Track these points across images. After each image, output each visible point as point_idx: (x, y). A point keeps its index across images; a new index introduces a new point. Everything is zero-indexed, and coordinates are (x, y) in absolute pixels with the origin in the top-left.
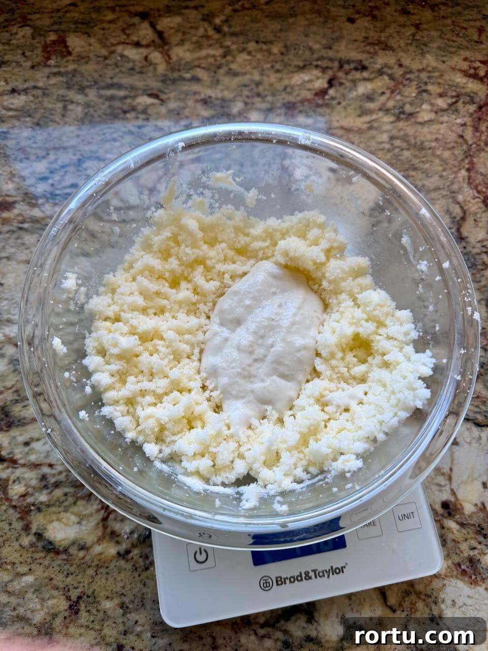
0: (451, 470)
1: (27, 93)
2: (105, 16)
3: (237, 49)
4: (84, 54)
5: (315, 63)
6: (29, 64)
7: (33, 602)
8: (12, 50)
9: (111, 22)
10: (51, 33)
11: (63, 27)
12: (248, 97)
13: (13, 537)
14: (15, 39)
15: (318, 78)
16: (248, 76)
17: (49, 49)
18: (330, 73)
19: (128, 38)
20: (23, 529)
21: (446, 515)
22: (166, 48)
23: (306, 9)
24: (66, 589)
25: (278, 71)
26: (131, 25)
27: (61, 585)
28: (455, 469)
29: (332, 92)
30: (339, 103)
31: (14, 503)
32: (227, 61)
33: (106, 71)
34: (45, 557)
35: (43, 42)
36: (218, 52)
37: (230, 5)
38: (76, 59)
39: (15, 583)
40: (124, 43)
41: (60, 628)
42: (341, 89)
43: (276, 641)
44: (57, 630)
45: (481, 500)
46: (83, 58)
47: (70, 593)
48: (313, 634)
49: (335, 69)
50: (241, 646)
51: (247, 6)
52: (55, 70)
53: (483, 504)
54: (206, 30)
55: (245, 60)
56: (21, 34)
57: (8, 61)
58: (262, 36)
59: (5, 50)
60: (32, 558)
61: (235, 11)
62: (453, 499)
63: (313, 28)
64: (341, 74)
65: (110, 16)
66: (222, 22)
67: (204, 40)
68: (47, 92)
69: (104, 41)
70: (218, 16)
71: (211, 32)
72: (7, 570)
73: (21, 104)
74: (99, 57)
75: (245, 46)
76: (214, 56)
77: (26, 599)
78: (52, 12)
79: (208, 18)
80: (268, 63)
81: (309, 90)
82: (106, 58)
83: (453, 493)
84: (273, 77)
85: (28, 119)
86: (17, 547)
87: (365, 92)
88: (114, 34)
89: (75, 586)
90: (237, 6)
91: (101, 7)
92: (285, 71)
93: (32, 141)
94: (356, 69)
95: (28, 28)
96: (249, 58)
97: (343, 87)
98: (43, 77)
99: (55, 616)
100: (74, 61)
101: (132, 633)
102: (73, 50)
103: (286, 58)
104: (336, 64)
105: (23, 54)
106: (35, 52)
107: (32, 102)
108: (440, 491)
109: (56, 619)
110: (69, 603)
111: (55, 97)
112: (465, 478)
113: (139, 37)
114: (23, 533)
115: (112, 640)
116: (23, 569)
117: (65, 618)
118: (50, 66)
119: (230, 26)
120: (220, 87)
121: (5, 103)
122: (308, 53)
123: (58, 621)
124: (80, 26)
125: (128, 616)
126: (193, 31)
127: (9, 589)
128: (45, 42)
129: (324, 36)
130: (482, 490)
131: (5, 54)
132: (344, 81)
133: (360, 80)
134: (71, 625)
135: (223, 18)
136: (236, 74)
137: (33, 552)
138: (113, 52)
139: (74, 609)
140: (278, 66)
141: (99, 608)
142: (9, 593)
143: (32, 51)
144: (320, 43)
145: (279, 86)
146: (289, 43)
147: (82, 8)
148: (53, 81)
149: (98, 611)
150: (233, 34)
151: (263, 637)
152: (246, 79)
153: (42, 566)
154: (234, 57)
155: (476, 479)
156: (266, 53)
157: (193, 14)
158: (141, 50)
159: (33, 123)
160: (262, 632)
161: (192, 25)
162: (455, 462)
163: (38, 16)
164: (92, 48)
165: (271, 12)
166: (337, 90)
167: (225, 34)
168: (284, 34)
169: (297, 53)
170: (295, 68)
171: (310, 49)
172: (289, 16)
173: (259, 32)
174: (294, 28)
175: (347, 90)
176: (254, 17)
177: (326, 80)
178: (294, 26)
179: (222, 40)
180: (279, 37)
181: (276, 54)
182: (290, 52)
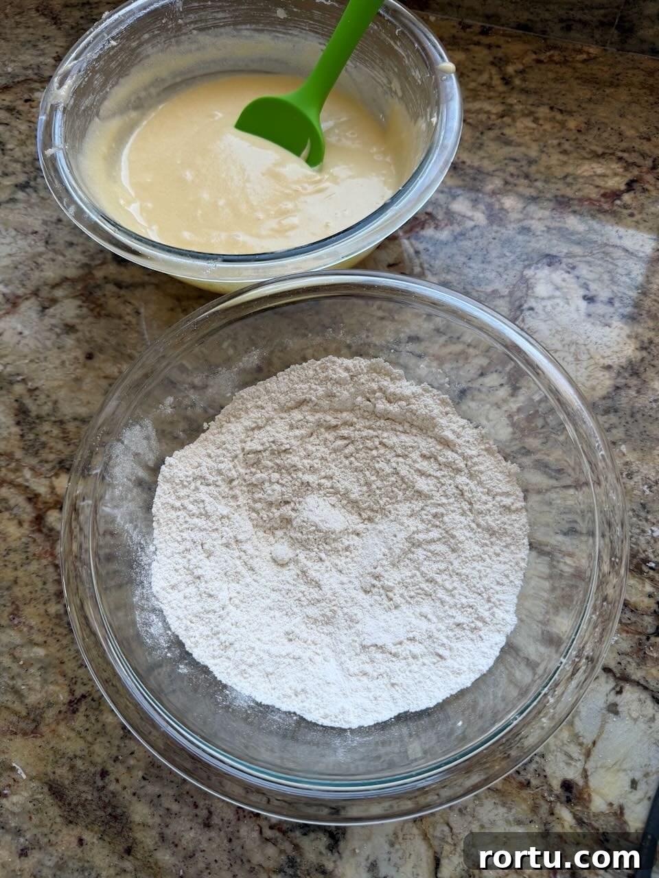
0: (594, 743)
3: (522, 111)
5: (620, 154)
7: (34, 679)
12: (512, 175)
13: (42, 598)
15: (616, 174)
16: (523, 149)
18: (636, 172)
20: (55, 594)
21: (564, 799)
23: (635, 80)
24: (73, 681)
25: (565, 152)
27: (70, 674)
28: (599, 745)
29: (627, 198)
30: (632, 215)
31: (57, 562)
32: (503, 122)
34: (66, 635)
36: (496, 109)
37: (535, 53)
39: (25, 650)
41: (51, 720)
42: (642, 198)
43: (282, 852)
44: (47, 722)
45: (621, 801)
47: (76, 687)
48: (329, 866)
49: (644, 169)
50: (238, 838)
51: (556, 58)
53: (621, 808)
54: (491, 78)
55: (527, 127)
60: (52, 630)
61: (539, 61)
62: (581, 782)
63: (635, 108)
64: (649, 178)
66: (516, 72)
67: (485, 89)
71: (497, 81)
72: (21, 631)
75: (533, 109)
76: (488, 112)
77: (28, 672)
79: (499, 63)
80: (556, 138)
81: (597, 187)
83: (585, 774)
84: (555, 158)
86: (42, 612)
89: (85, 681)
90: (542, 57)
92: (575, 154)
96: (534, 125)
97: (647, 195)
99: (50, 705)
101: (123, 762)
103: (581, 138)
104: (649, 163)
108: (568, 764)
109: (51, 709)
110: (70, 698)
112: (610, 762)
114: (54, 599)
115: (99, 760)
116: (39, 638)
117: (60, 712)
119: (524, 80)
120: (482, 153)
122: (615, 138)
123: (51, 713)
125: (127, 741)
126: (474, 75)
127: (15, 654)
129: (646, 122)
130: (628, 788)
132: (650, 188)
134: (63, 723)
135: (520, 67)
136: (508, 143)
137: (56, 624)
139: (73, 705)
140: (566, 146)
141: (100, 718)
142: (15, 659)
144: (637, 130)
145: (559, 172)
146: (593, 121)
149: (97, 720)
150: (525, 91)
151: (267, 840)
152: (517, 152)
153: (59, 643)
154: (514, 120)
155: (625, 770)
156: (557, 125)
160: (268, 833)
161: (475, 67)
162: (604, 736)
165: (585, 74)
166: (636, 197)
167: (513, 89)
168: (592, 106)
169: (600, 135)
170: (589, 153)
171: (620, 134)
172: (608, 84)
173: (559, 96)
174: (609, 102)
175: (650, 200)
176: (560, 75)
177: (626, 180)
178: (610, 99)
179: (507, 95)
180: (583, 109)
181: (571, 130)
182: (591, 132)
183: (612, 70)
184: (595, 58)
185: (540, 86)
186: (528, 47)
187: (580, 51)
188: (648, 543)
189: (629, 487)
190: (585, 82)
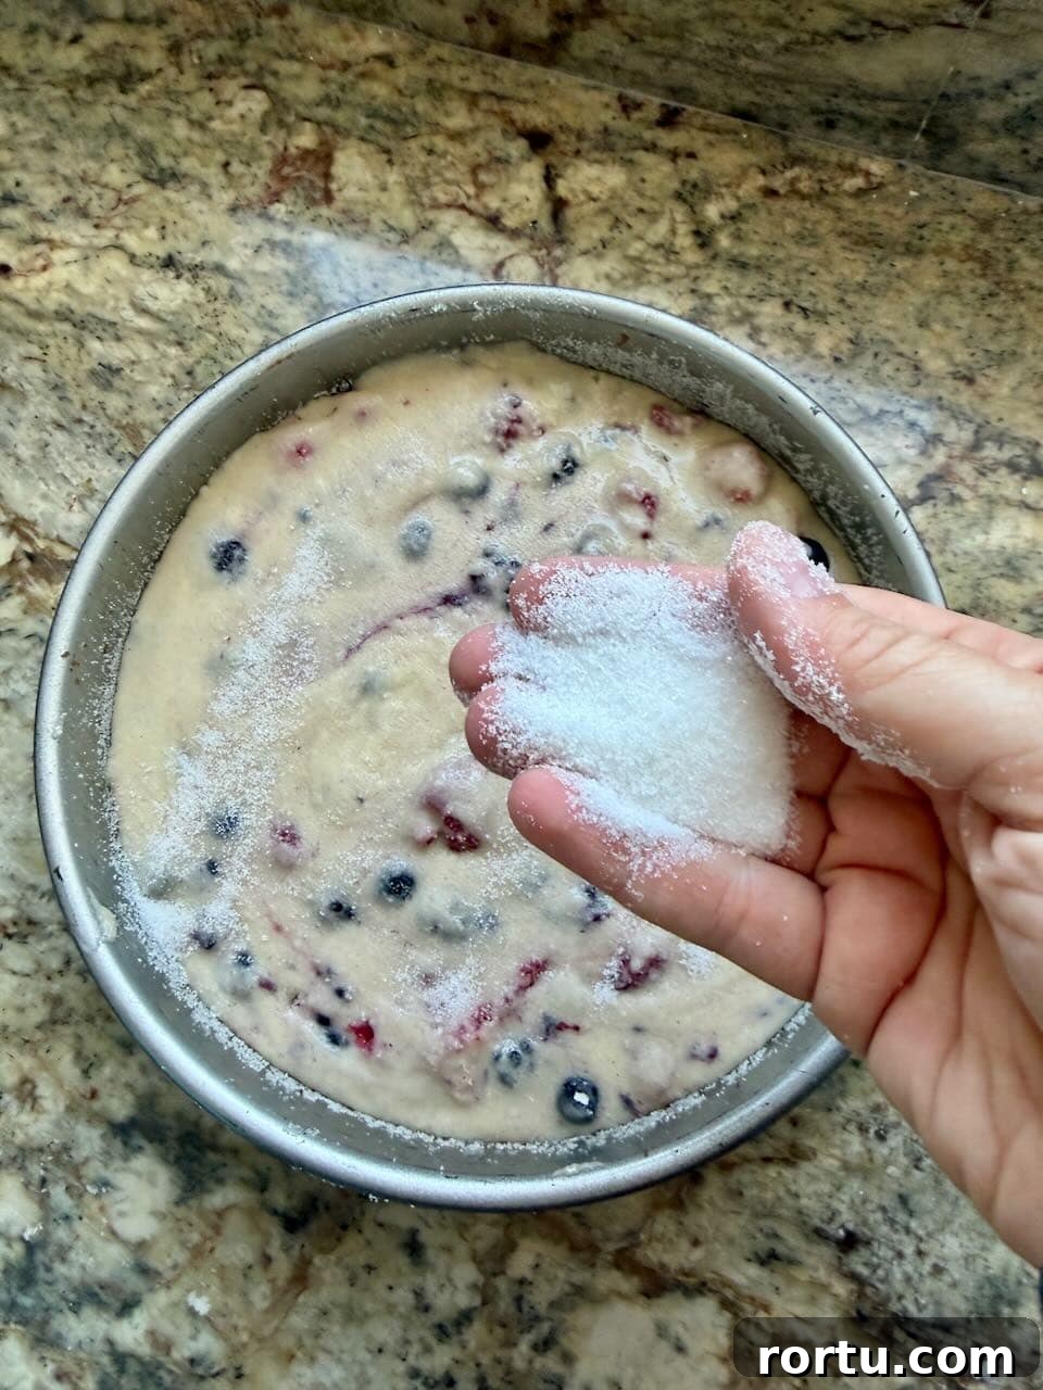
1: (196, 277)
2: (448, 114)
3: (729, 310)
4: (359, 210)
6: (227, 197)
8: (204, 146)
9: (457, 136)
10: (308, 125)
11: (341, 117)
14: (221, 117)
15: (901, 462)
17: (287, 170)
18: (940, 456)
19: (478, 196)
22: (558, 252)
23: (956, 240)
26: (499, 160)
33: (392, 275)
35: (281, 148)
37: (764, 172)
38: (338, 217)
40: (463, 207)
42: (948, 516)
46: (353, 223)
49: (957, 451)
51: (804, 186)
52: (280, 234)
54: (673, 232)
56: (240, 107)
57: (185, 176)
58: (806, 288)
59: (190, 140)
61: (770, 193)
63: (951, 307)
64: (965, 470)
65: (459, 119)
66: (723, 216)
67: (658, 257)
68: (240, 289)
69: (419, 187)
70: (722, 196)
71: (684, 241)
73: (173, 306)
74: (391, 229)
75: (751, 307)
78: (331, 66)
79: (690, 194)
82: (406, 238)
85: (173, 351)
87: (1008, 543)
90: (778, 183)
91: (447, 86)
93: (161, 415)
94: (1013, 467)
95: (259, 95)
97: (958, 509)
98: (245, 245)
100: (330, 221)
102: (340, 189)
104: (967, 435)
105: (226, 165)
106: (254, 169)
107: (198, 305)
111: (252, 311)
113: (505, 200)
118: (271, 219)
119: (738, 237)
121: (141, 291)
124: (379, 125)
126: (639, 224)
128: (286, 149)
129: (969, 340)
131: (186, 154)
132: (966, 494)
133: (1008, 502)
135: (732, 205)
138: (426, 226)
143: (248, 164)
144: (950, 358)
146: (866, 336)
147: (401, 76)
148: (264, 264)
150: (740, 264)
156: (795, 345)
157: (658, 172)
158: (498, 242)
159: (181, 365)
161: (645, 205)
163: (296, 67)
164: (384, 198)
165: (858, 223)
166: (935, 516)
167: (714, 257)
168: (867, 300)
169: (876, 370)
170: (852, 412)
171: (917, 368)
172: (900, 249)
173: (804, 277)
174: (900, 292)
175: (963, 522)
176: (809, 226)
177: (919, 476)
178: (903, 285)
179: (702, 272)
180: (849, 307)
181: (822, 357)
182: (859, 361)
183: (912, 218)
184: (880, 186)
185: (768, 251)
186: (750, 157)
187: (852, 170)
188: (908, 1279)
189: (878, 1159)
190: (856, 243)
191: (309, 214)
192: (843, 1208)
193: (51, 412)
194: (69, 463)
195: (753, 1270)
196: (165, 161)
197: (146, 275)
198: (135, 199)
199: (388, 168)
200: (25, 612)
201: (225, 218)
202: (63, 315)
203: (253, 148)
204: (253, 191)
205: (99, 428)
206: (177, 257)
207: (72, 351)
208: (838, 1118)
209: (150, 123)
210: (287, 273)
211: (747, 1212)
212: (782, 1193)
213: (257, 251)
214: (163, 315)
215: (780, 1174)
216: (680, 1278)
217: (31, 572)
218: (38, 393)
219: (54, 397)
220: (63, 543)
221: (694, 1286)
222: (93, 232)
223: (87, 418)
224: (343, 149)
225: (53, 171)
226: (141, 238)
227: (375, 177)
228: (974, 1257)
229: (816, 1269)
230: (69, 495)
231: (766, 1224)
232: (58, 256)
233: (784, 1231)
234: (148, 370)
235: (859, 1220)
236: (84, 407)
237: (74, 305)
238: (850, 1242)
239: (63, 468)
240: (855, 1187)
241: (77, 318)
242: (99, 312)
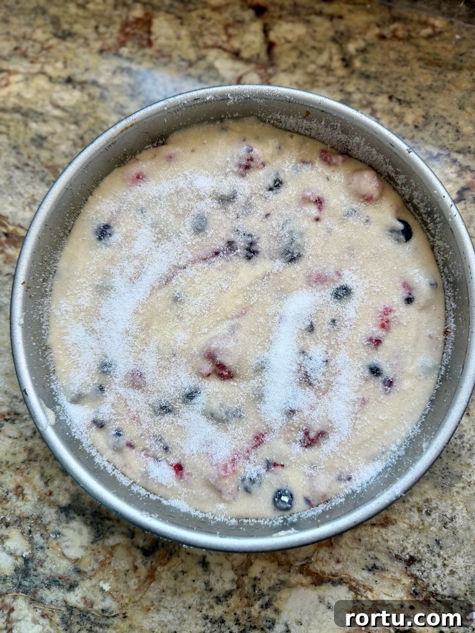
1: (83, 88)
4: (166, 50)
6: (97, 45)
8: (85, 18)
9: (216, 9)
10: (139, 5)
17: (128, 30)
19: (228, 41)
22: (270, 71)
26: (239, 22)
35: (124, 17)
38: (156, 55)
40: (220, 47)
46: (163, 58)
52: (126, 64)
57: (75, 34)
58: (400, 89)
59: (78, 15)
68: (106, 94)
69: (197, 37)
70: (356, 39)
73: (72, 103)
74: (183, 60)
82: (191, 64)
85: (73, 127)
88: (213, 30)
93: (66, 160)
98: (108, 70)
100: (151, 56)
102: (156, 39)
105: (97, 28)
106: (111, 29)
107: (85, 103)
111: (112, 105)
113: (242, 43)
118: (120, 56)
121: (55, 96)
124: (176, 4)
128: (127, 17)
131: (76, 22)
138: (202, 58)
143: (108, 26)
148: (117, 80)
157: (323, 27)
158: (240, 66)
159: (77, 135)
164: (179, 43)
191: (141, 53)
192: (409, 546)
193: (13, 160)
194: (23, 187)
195: (365, 574)
196: (65, 27)
197: (58, 87)
198: (50, 47)
199: (180, 27)
200: (5, 262)
201: (97, 57)
202: (17, 110)
203: (110, 18)
204: (111, 41)
205: (37, 168)
206: (73, 78)
207: (22, 128)
208: (407, 505)
209: (57, 6)
210: (130, 85)
211: (363, 548)
212: (380, 539)
213: (114, 72)
214: (67, 109)
215: (379, 531)
216: (331, 577)
217: (7, 242)
218: (6, 150)
219: (14, 152)
220: (21, 227)
221: (336, 580)
222: (29, 65)
223: (31, 163)
224: (157, 17)
225: (8, 34)
226: (55, 68)
227: (175, 32)
228: (470, 566)
229: (395, 573)
230: (23, 203)
231: (372, 553)
232: (13, 78)
233: (380, 557)
234: (60, 138)
235: (416, 551)
236: (29, 157)
237: (22, 104)
238: (412, 561)
239: (20, 189)
240: (414, 537)
241: (23, 111)
242: (34, 107)
